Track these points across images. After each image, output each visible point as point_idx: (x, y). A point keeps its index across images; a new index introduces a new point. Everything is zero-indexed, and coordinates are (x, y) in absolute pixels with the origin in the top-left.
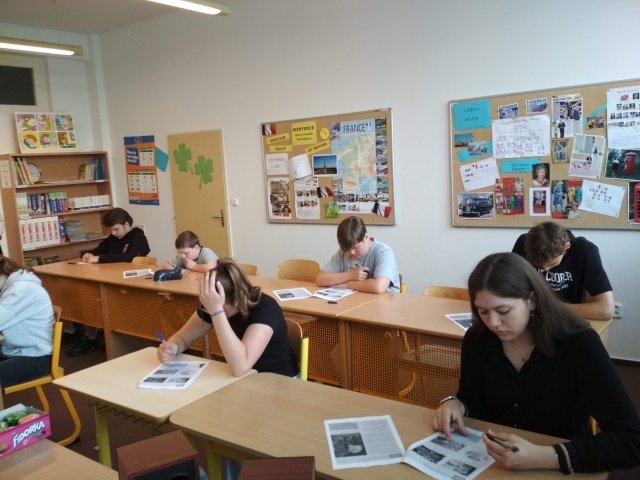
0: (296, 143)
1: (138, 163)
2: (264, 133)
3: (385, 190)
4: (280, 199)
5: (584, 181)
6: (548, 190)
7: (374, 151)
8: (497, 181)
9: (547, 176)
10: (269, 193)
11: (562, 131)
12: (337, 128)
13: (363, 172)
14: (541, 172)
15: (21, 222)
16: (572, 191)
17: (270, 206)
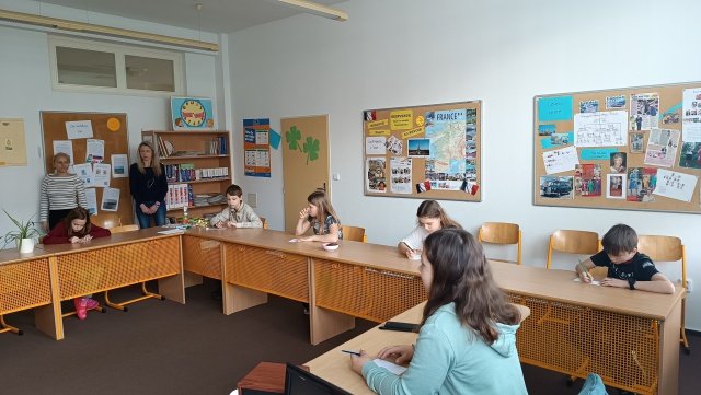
0: (393, 128)
1: (254, 141)
2: (365, 119)
3: (473, 171)
4: (377, 175)
5: (659, 170)
6: (624, 176)
7: (465, 137)
8: (577, 166)
9: (624, 164)
10: (367, 170)
11: (639, 126)
12: (432, 116)
13: (454, 155)
14: (619, 160)
16: (646, 178)
17: (368, 181)
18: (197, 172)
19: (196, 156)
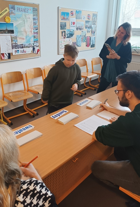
3: (37, 42)
7: (33, 23)
12: (13, 8)
13: (28, 33)
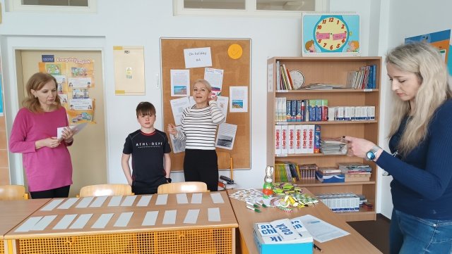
15: (277, 128)
18: (331, 111)
19: (331, 90)
